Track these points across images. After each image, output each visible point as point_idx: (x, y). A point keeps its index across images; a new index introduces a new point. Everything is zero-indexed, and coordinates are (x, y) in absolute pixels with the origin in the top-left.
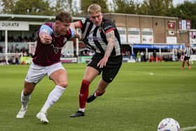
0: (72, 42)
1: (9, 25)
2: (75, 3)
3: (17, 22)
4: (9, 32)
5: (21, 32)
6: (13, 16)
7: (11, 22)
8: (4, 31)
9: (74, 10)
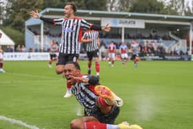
0: (185, 41)
1: (126, 22)
2: (187, 4)
3: (133, 20)
4: (126, 29)
5: (136, 29)
6: (130, 14)
7: (128, 20)
8: (121, 28)
9: (187, 10)
